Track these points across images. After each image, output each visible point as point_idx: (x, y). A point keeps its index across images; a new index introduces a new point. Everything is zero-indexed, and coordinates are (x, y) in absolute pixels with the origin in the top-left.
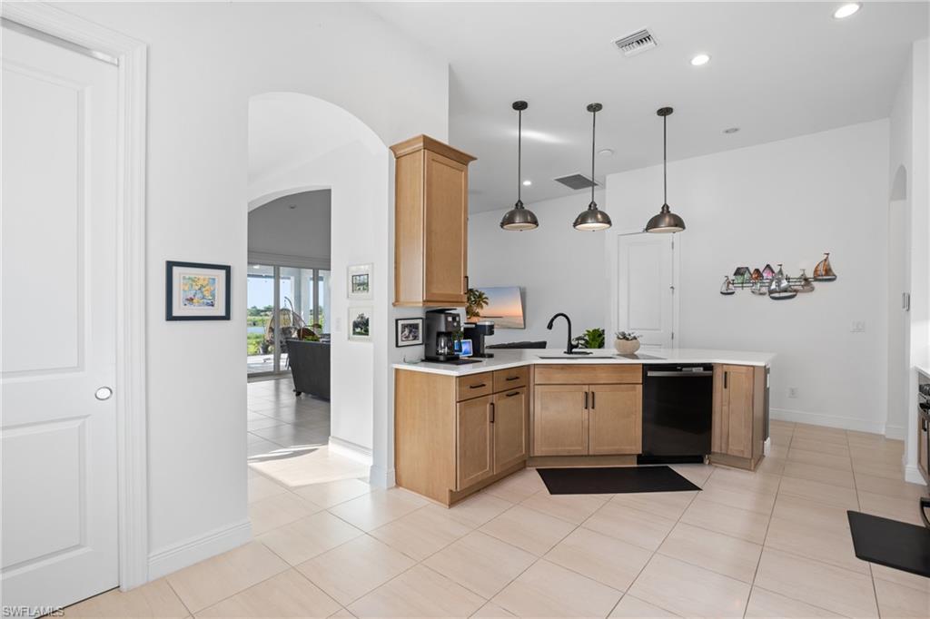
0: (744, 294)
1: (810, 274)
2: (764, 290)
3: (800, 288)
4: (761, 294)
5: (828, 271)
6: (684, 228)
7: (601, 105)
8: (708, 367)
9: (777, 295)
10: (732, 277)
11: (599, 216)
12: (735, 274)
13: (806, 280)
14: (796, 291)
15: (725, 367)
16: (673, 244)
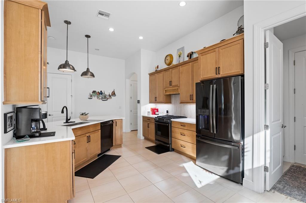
0: (95, 98)
1: (111, 94)
2: (100, 98)
3: (109, 98)
4: (100, 99)
5: (114, 94)
6: (94, 77)
7: (71, 23)
8: (112, 121)
9: (103, 99)
10: (91, 94)
11: (71, 67)
12: (92, 93)
13: (110, 95)
14: (108, 98)
15: (116, 120)
16: (72, 80)
